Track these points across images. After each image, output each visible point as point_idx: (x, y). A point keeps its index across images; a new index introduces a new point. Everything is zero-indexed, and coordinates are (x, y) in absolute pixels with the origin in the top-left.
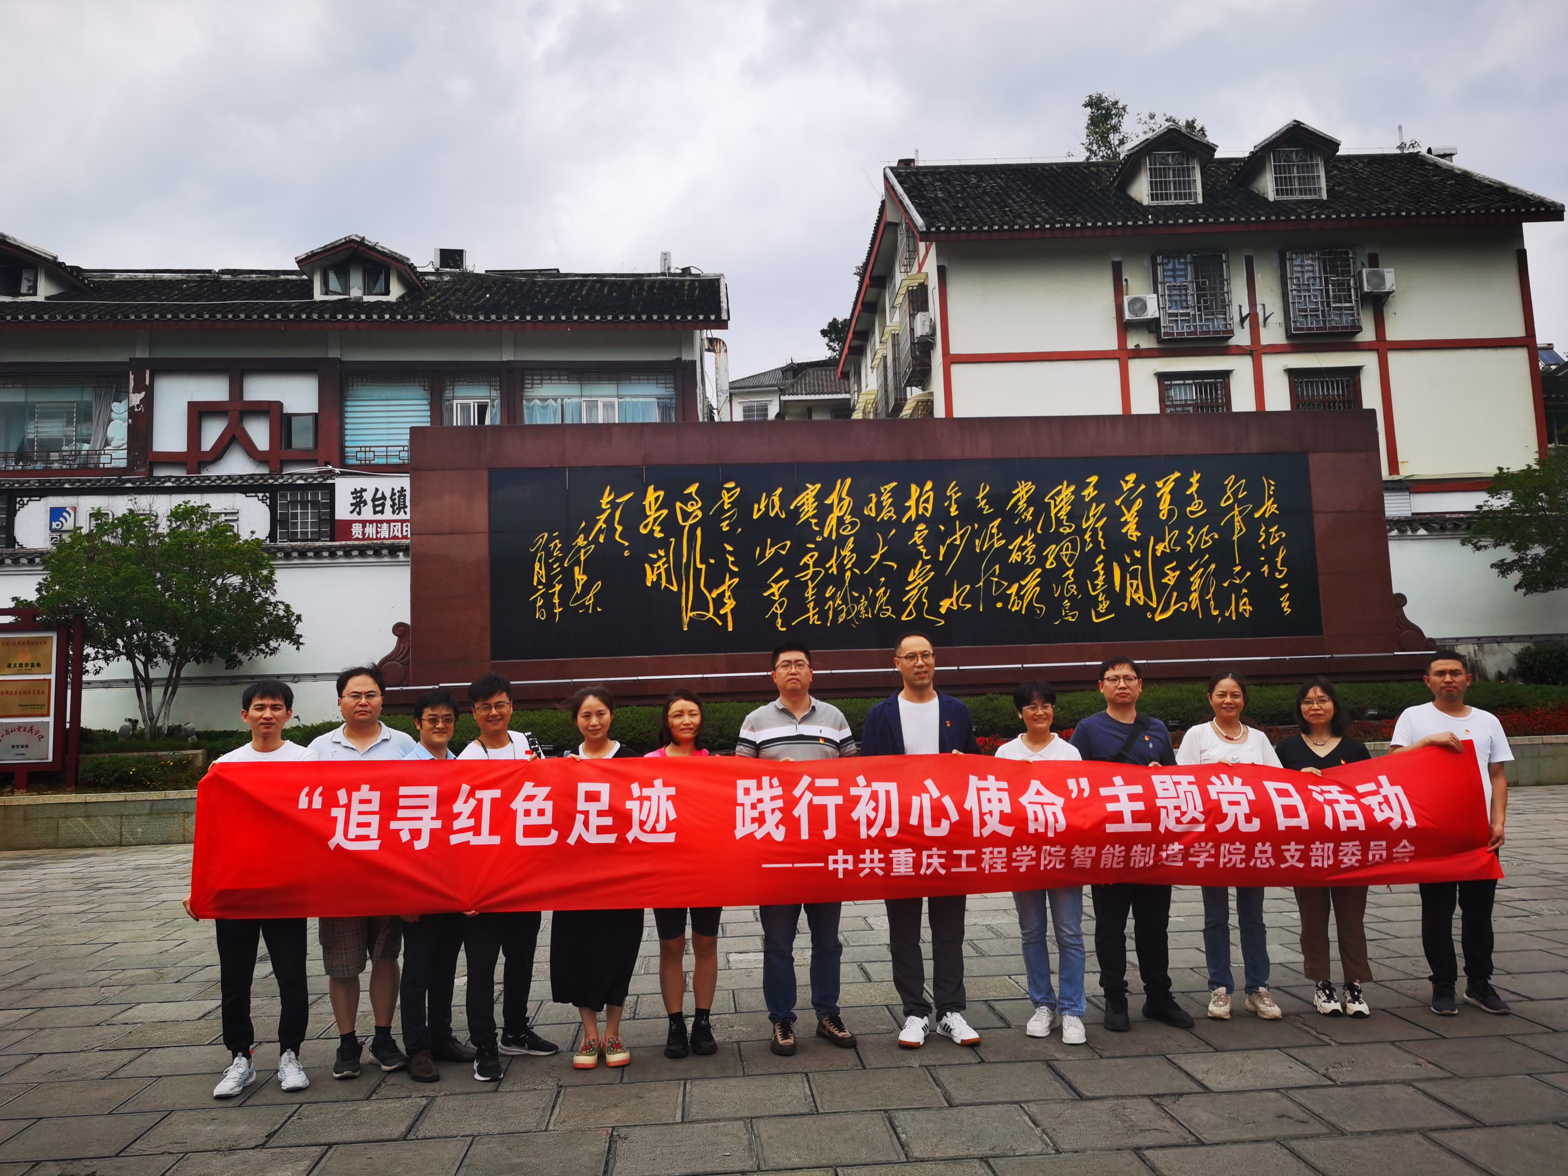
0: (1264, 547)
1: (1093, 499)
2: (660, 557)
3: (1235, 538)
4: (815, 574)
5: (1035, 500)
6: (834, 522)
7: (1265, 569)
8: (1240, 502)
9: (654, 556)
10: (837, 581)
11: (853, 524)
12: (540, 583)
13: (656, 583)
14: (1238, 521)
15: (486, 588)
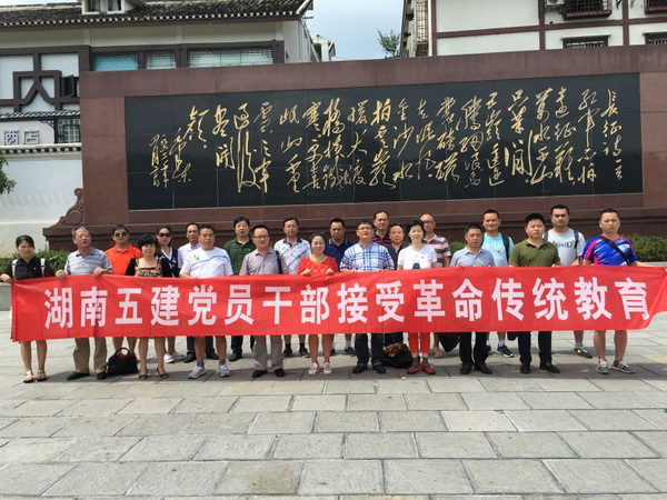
0: (606, 136)
1: (494, 108)
2: (224, 149)
3: (587, 130)
5: (456, 109)
6: (329, 125)
7: (607, 150)
8: (592, 107)
9: (221, 148)
10: (330, 161)
11: (341, 127)
12: (155, 164)
13: (222, 165)
14: (590, 119)
15: (125, 169)
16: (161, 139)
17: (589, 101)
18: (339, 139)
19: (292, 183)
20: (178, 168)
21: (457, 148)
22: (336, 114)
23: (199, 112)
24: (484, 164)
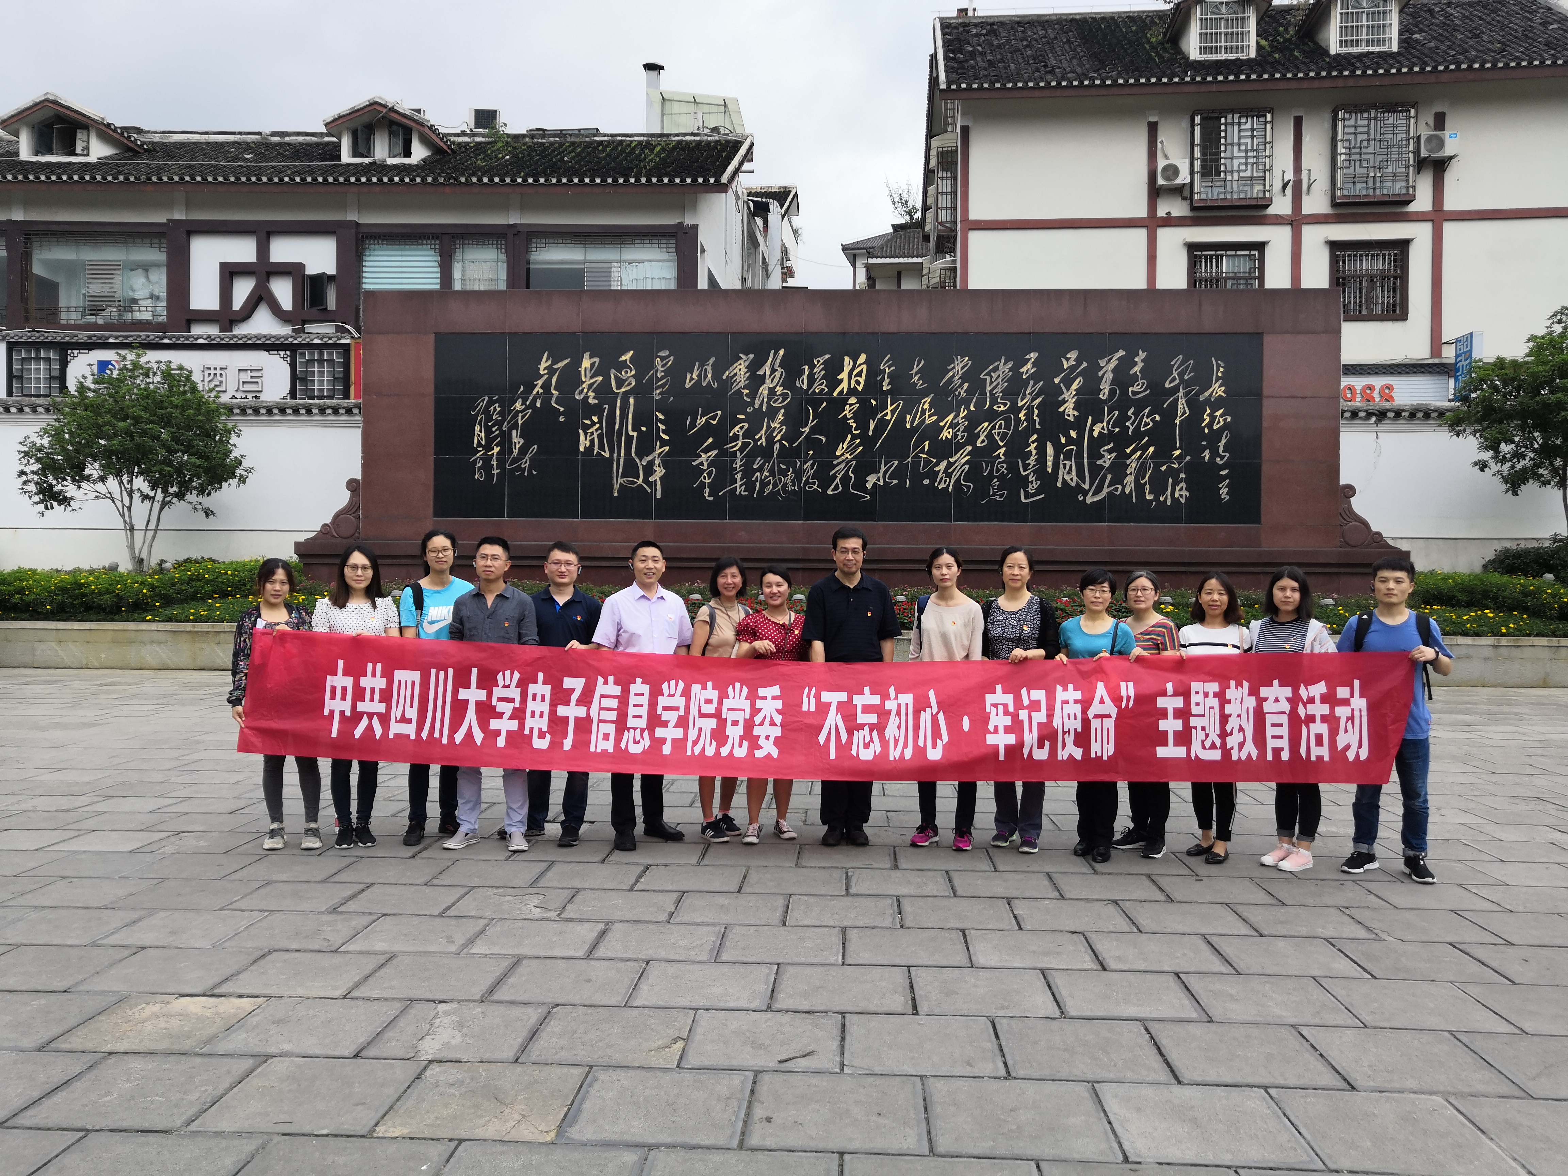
0: (1206, 431)
1: (1033, 376)
2: (593, 424)
3: (1178, 421)
4: (745, 445)
5: (972, 377)
6: (766, 393)
7: (1207, 454)
8: (1187, 384)
9: (588, 422)
10: (766, 452)
11: (784, 396)
12: (479, 443)
13: (589, 449)
14: (1182, 404)
15: (430, 448)
16: (491, 403)
17: (1181, 375)
18: (780, 417)
19: (703, 484)
20: (516, 452)
21: (972, 438)
22: (778, 374)
23: (555, 362)
24: (1013, 468)
